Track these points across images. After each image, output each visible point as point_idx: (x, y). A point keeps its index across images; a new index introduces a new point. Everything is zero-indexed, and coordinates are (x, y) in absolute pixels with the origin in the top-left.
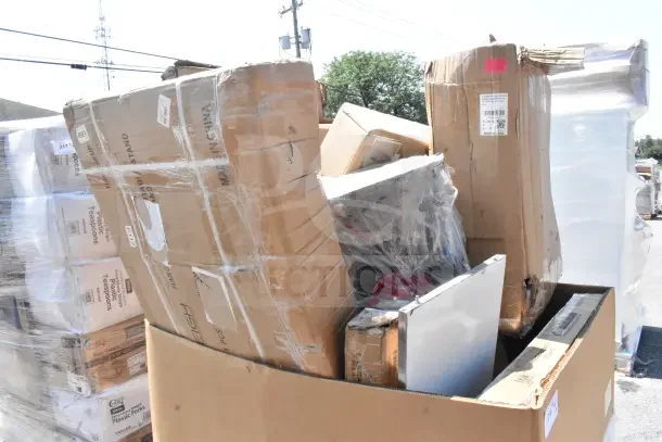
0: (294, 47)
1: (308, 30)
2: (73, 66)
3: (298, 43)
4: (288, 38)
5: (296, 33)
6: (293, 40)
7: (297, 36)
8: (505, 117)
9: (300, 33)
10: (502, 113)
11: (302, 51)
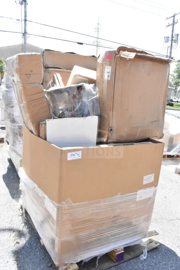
0: (170, 42)
1: (178, 35)
2: (78, 43)
3: (172, 40)
4: (168, 37)
5: (172, 35)
6: (170, 39)
7: (172, 37)
8: (110, 74)
9: (174, 36)
10: (109, 73)
11: (173, 44)
